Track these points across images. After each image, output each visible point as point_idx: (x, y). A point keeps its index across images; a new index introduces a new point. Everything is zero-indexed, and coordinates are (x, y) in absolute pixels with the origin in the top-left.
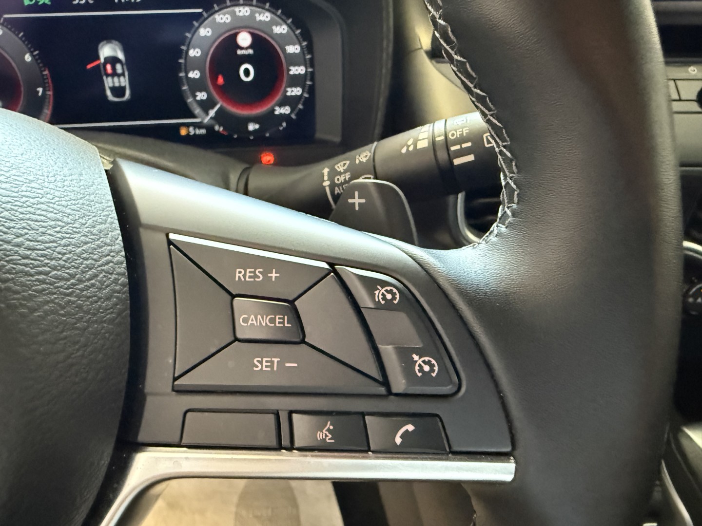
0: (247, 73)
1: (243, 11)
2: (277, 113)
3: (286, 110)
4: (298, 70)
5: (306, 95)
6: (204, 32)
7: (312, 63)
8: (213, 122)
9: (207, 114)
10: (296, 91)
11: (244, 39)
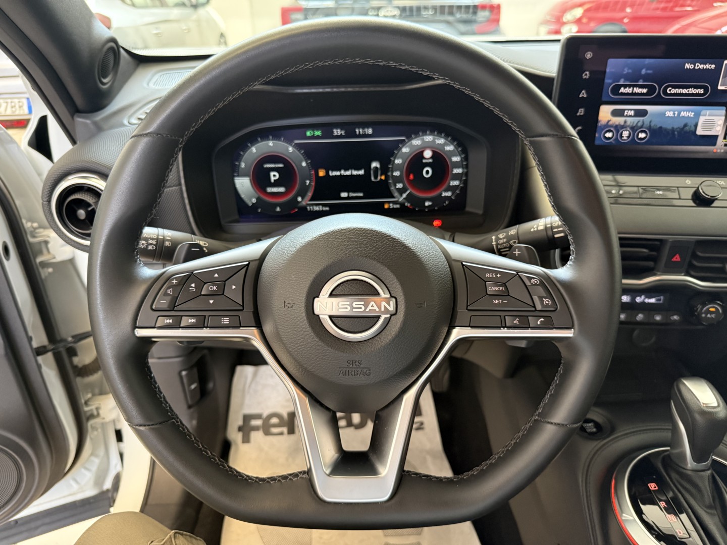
0: (427, 172)
1: (429, 138)
2: (443, 195)
3: (449, 194)
4: (458, 171)
5: (462, 185)
6: (405, 150)
7: (467, 166)
8: (404, 201)
9: (401, 195)
10: (455, 183)
11: (428, 154)
